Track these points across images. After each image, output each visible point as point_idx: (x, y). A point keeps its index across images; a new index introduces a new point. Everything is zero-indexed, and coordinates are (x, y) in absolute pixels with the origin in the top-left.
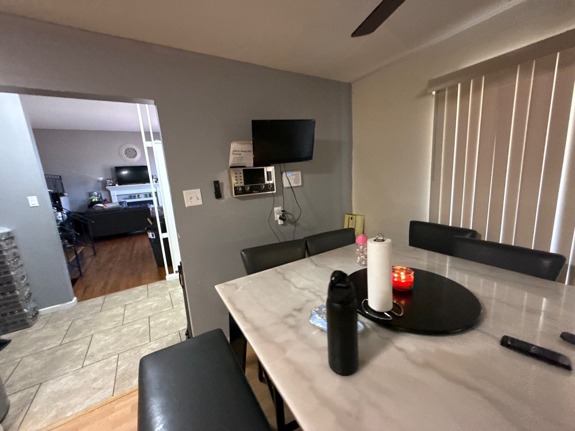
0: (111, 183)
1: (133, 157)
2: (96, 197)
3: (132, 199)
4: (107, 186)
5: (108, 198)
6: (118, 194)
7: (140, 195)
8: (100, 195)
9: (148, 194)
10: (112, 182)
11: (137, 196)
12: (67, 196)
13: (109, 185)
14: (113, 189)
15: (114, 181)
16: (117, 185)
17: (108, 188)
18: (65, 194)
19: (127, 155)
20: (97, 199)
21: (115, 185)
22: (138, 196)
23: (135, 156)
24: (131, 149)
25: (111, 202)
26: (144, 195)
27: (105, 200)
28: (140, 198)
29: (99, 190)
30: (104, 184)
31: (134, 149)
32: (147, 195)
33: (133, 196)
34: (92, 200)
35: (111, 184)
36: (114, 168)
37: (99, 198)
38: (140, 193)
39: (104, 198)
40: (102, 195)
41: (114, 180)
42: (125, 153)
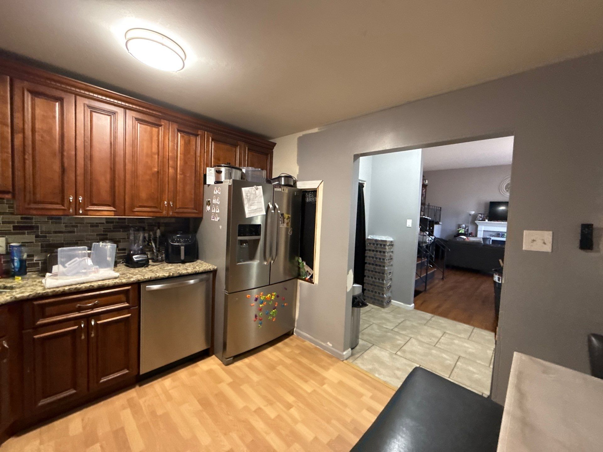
0: (481, 217)
2: (464, 229)
3: (499, 237)
4: (476, 221)
5: (474, 232)
6: (485, 230)
8: (467, 228)
10: (483, 217)
12: (441, 224)
13: (478, 219)
14: (482, 225)
15: (485, 216)
16: (487, 221)
18: (440, 223)
19: (507, 189)
20: (464, 231)
21: (485, 220)
25: (476, 236)
27: (471, 234)
29: (468, 223)
30: (475, 218)
33: (501, 234)
34: (459, 231)
35: (481, 219)
36: (489, 202)
37: (466, 230)
39: (470, 231)
40: (469, 229)
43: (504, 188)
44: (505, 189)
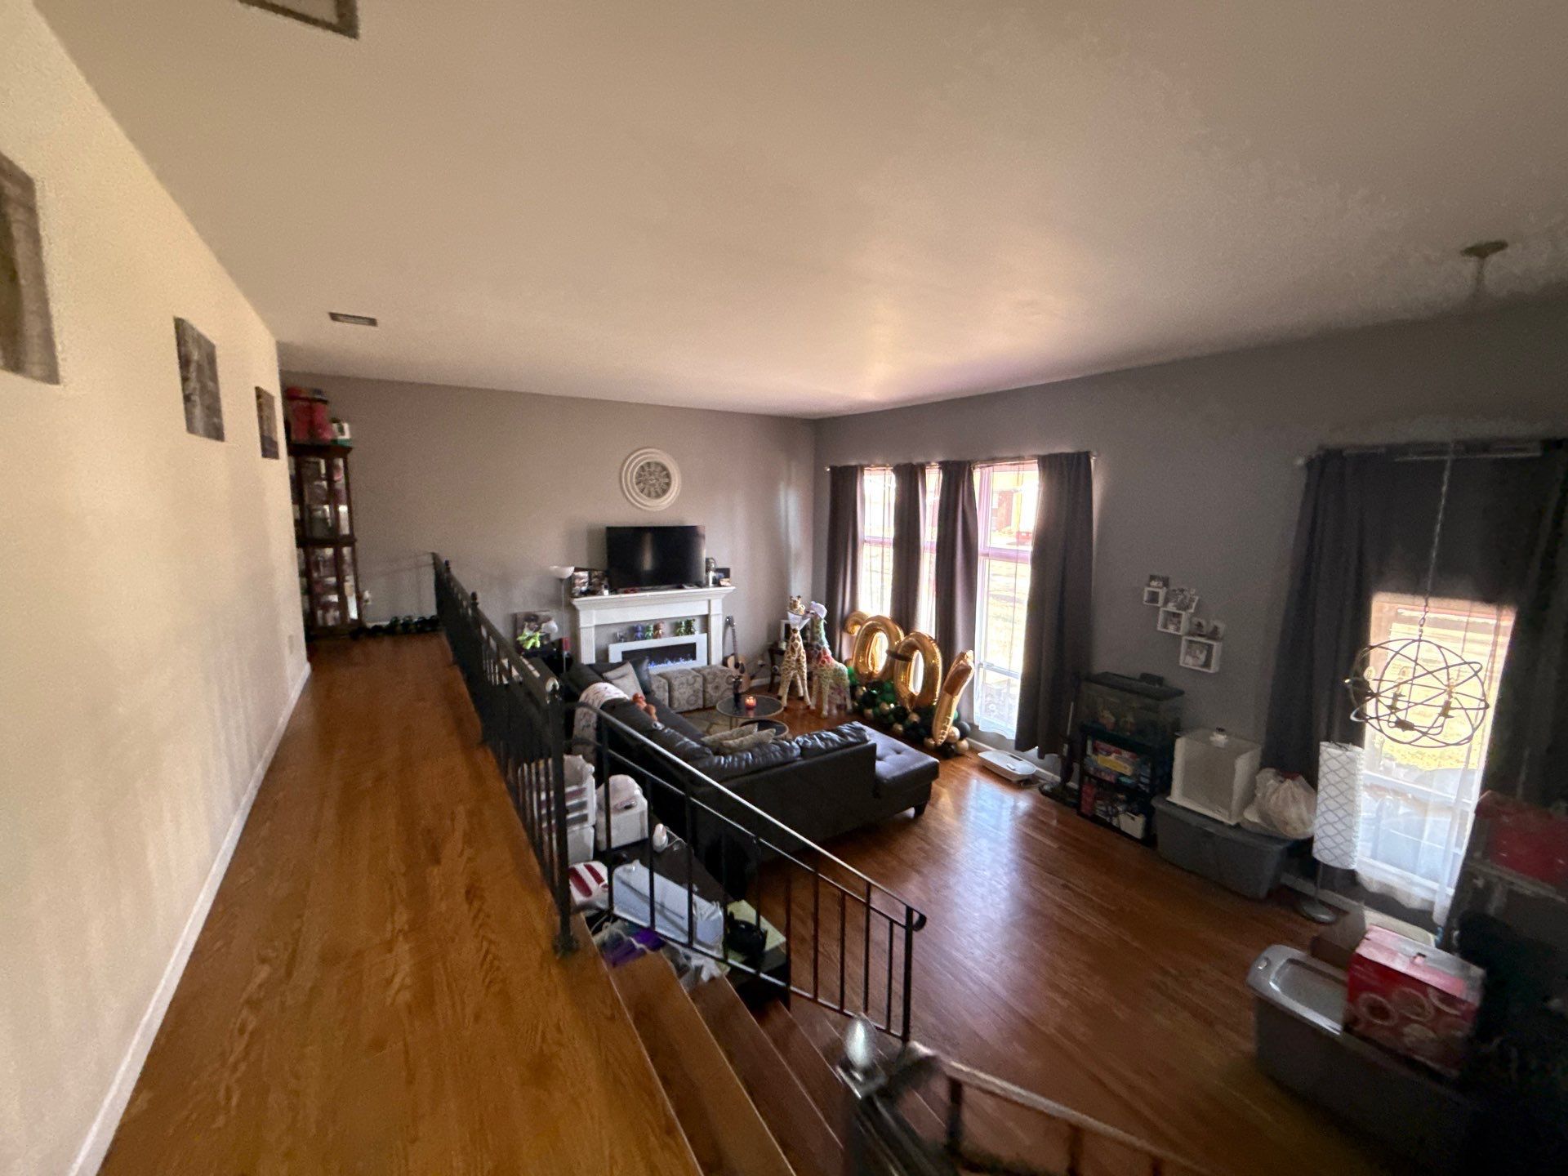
0: (588, 584)
1: (658, 496)
3: (636, 639)
4: (572, 596)
6: (600, 623)
7: (660, 626)
9: (683, 625)
11: (651, 628)
13: (579, 590)
14: (592, 607)
15: (596, 577)
16: (606, 592)
17: (576, 602)
19: (642, 485)
21: (599, 593)
22: (656, 628)
23: (665, 492)
24: (657, 464)
26: (673, 627)
28: (661, 637)
30: (571, 588)
31: (664, 468)
32: (679, 626)
33: (637, 629)
35: (586, 589)
36: (605, 530)
38: (661, 620)
41: (596, 573)
42: (637, 478)
43: (634, 482)
44: (637, 484)
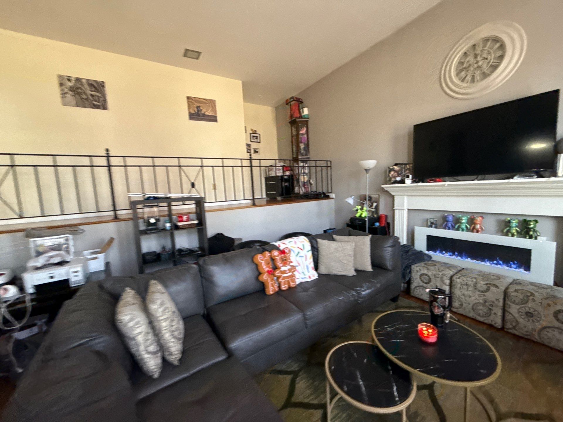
0: (399, 174)
1: (486, 76)
6: (410, 208)
7: (479, 219)
9: (514, 223)
10: (403, 173)
11: (464, 220)
12: (332, 198)
13: (393, 180)
14: (401, 193)
15: (406, 170)
16: (408, 181)
17: (390, 187)
18: (332, 195)
19: (463, 74)
22: (472, 221)
23: (495, 67)
26: (499, 222)
28: (478, 232)
31: (497, 41)
32: (508, 223)
33: (450, 218)
35: (397, 179)
38: (482, 215)
42: (457, 68)
43: (453, 74)
44: (458, 74)
